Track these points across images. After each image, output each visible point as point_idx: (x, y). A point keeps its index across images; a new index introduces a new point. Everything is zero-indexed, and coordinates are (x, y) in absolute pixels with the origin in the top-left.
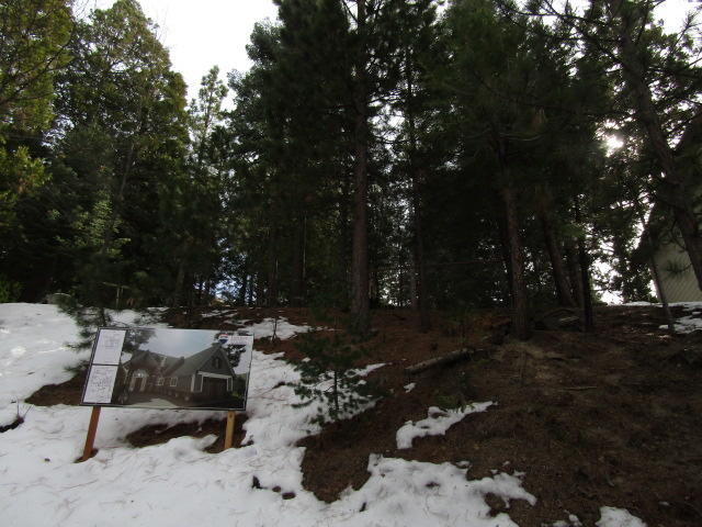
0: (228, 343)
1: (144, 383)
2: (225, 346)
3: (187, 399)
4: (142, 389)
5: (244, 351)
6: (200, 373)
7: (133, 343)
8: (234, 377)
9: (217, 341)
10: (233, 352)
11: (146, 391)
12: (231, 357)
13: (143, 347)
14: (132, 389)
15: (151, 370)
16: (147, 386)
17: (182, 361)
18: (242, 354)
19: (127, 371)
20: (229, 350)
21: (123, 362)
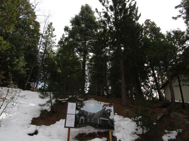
0: (106, 109)
1: (84, 120)
2: (106, 110)
3: (97, 126)
4: (83, 122)
5: (111, 112)
6: (100, 118)
7: (79, 107)
8: (110, 119)
9: (103, 108)
10: (108, 112)
11: (84, 124)
12: (108, 113)
13: (82, 109)
14: (80, 122)
15: (85, 116)
16: (85, 122)
17: (94, 114)
18: (111, 113)
19: (78, 116)
20: (107, 111)
21: (76, 113)
